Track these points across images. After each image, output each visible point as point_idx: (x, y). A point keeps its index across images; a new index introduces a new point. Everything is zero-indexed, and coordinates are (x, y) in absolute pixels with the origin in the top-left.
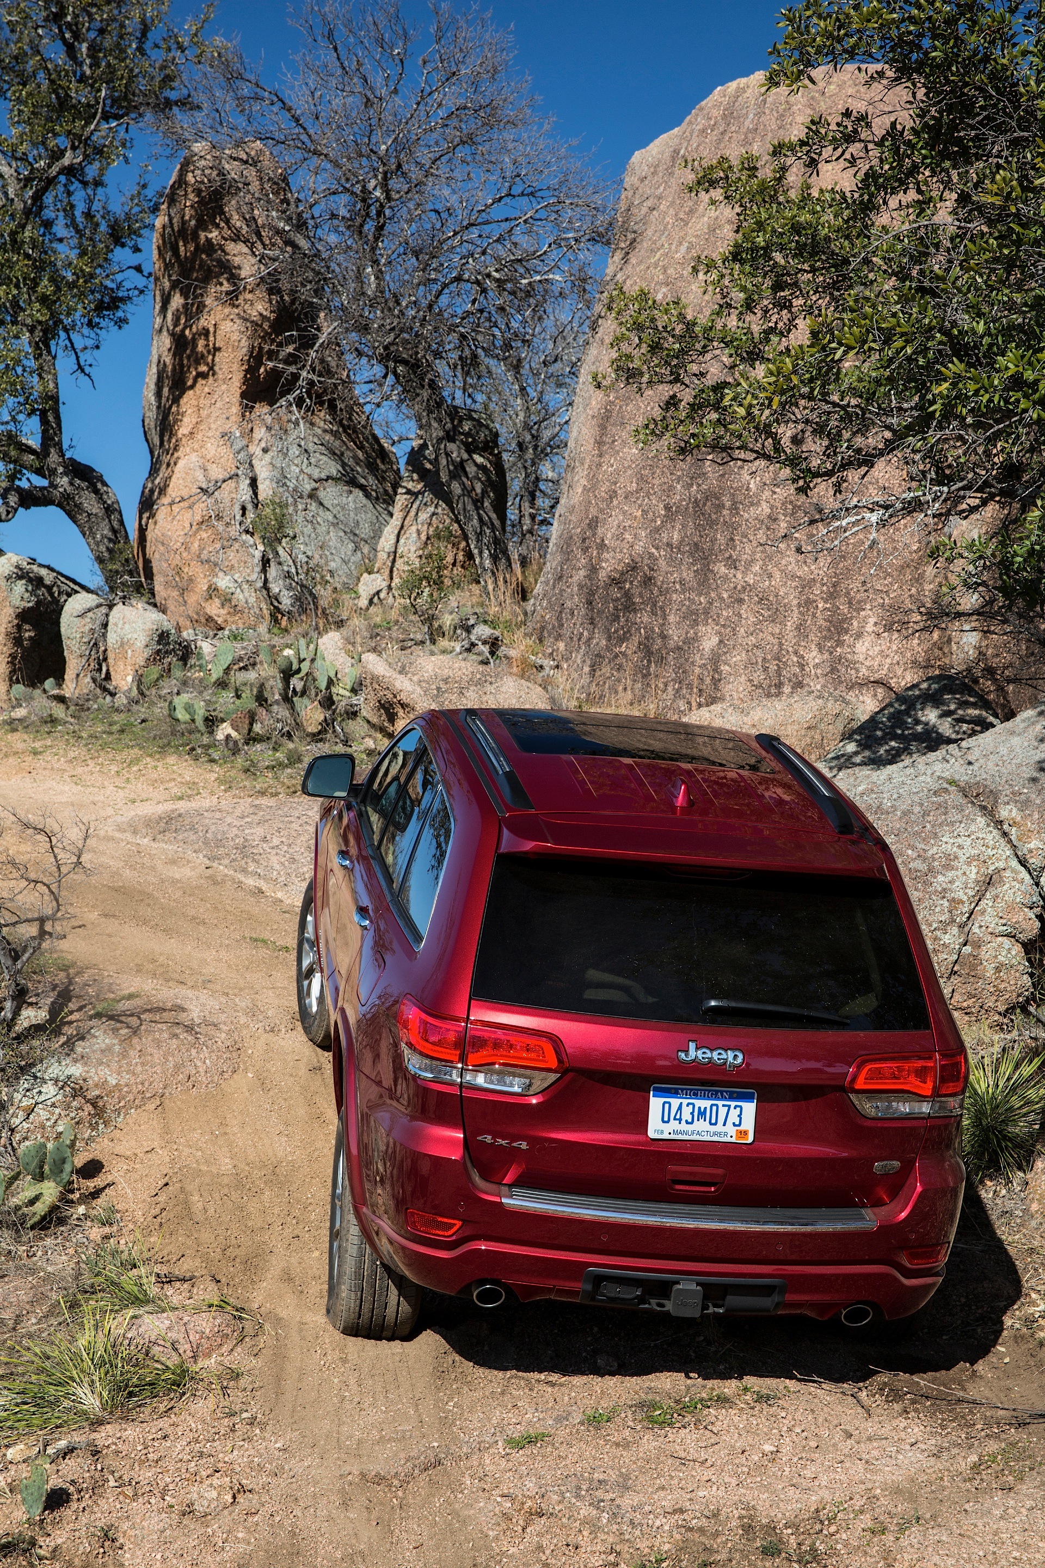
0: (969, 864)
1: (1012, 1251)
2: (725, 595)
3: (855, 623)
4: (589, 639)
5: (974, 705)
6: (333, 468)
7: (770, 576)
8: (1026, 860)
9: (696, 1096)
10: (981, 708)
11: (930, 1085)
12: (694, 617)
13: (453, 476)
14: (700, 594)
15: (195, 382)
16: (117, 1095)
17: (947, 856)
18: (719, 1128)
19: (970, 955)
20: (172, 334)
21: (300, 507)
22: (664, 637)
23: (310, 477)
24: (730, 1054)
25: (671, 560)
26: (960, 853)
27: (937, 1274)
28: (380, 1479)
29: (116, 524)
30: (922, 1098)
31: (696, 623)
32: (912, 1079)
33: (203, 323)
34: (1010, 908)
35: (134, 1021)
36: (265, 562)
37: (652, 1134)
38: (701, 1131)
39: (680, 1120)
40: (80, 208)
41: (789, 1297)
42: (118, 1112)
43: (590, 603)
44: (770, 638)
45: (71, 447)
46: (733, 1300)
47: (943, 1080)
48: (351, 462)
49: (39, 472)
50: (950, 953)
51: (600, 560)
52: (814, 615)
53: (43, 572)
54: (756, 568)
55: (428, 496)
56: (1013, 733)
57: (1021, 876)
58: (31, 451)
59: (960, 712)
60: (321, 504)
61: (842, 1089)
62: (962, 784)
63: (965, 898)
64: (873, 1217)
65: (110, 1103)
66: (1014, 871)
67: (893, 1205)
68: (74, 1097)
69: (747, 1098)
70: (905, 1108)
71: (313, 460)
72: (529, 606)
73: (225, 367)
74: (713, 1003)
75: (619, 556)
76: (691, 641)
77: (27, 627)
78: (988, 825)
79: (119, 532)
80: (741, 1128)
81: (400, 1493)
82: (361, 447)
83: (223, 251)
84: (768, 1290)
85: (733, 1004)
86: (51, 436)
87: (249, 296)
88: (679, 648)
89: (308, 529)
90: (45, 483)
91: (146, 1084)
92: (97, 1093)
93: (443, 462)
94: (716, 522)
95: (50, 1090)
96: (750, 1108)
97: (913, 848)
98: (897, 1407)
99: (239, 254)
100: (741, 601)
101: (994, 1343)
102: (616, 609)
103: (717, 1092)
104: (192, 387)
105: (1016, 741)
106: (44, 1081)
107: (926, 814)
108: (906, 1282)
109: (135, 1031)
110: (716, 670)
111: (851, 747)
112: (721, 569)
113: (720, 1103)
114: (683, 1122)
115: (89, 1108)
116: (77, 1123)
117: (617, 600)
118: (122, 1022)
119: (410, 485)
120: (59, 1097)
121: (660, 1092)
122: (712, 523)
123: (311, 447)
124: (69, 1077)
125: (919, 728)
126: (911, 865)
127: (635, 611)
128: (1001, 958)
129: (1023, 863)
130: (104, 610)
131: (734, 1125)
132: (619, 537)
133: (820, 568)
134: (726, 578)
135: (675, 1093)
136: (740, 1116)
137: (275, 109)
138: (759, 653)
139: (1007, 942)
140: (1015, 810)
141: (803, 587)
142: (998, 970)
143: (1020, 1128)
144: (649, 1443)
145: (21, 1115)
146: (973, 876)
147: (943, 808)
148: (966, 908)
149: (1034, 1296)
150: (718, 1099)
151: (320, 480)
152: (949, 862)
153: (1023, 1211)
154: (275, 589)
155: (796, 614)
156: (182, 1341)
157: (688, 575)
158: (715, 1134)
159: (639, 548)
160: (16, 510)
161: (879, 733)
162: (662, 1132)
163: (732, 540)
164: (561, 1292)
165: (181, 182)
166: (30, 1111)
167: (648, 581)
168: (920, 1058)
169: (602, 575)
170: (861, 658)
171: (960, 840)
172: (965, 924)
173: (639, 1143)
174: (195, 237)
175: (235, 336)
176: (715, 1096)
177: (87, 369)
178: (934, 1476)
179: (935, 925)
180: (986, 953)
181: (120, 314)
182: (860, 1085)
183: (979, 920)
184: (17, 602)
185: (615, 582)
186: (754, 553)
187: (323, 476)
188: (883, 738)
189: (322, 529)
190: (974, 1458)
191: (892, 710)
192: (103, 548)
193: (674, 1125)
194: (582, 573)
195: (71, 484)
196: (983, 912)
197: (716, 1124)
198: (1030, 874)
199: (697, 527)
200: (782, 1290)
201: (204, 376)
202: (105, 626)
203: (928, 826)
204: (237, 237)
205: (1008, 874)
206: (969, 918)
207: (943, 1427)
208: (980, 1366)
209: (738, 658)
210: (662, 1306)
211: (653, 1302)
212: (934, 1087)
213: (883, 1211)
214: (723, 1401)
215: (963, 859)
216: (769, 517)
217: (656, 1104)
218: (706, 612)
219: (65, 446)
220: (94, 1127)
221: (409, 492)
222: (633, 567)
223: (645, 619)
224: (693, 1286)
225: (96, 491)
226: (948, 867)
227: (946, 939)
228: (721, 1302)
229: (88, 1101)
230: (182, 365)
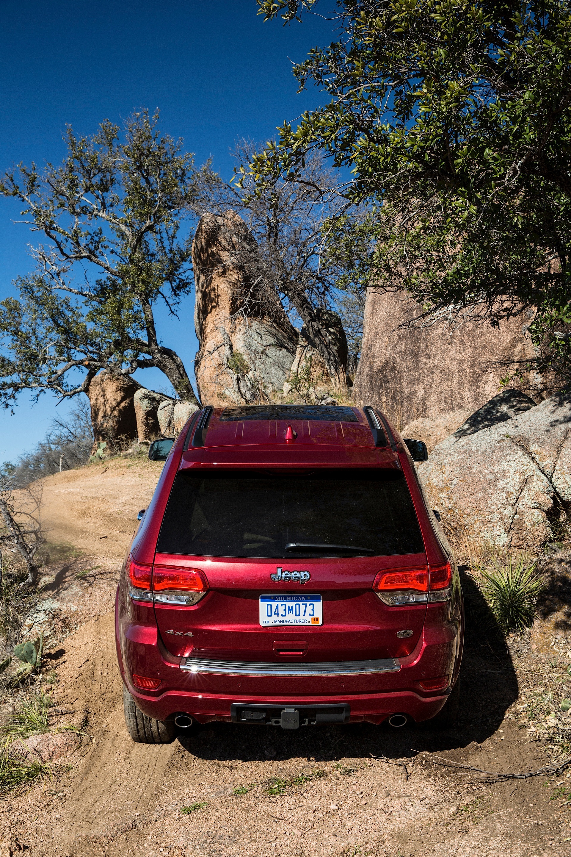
0: (515, 474)
1: (518, 672)
2: (426, 371)
3: (484, 377)
4: (372, 398)
5: (525, 402)
6: (273, 341)
7: (445, 360)
8: (544, 470)
9: (286, 599)
10: (528, 403)
11: (425, 585)
12: (413, 382)
13: (315, 336)
14: (415, 372)
15: (211, 310)
16: (76, 616)
17: (504, 471)
18: (301, 617)
19: (518, 519)
20: (201, 292)
21: (258, 357)
22: (401, 392)
23: (262, 345)
24: (302, 574)
25: (402, 359)
26: (510, 469)
27: (445, 693)
28: (96, 839)
29: (182, 372)
30: (421, 592)
31: (414, 385)
32: (415, 581)
33: (212, 285)
34: (537, 494)
35: (92, 579)
36: (238, 380)
37: (262, 623)
38: (291, 620)
39: (278, 614)
40: (168, 248)
41: (354, 713)
42: (76, 625)
43: (371, 382)
44: (447, 388)
45: (161, 342)
46: (321, 717)
47: (433, 581)
48: (281, 338)
49: (149, 353)
50: (508, 519)
51: (374, 362)
52: (465, 376)
53: (155, 395)
54: (438, 357)
55: (310, 347)
56: (538, 411)
57: (542, 478)
58: (145, 345)
59: (519, 405)
60: (267, 355)
61: (372, 590)
62: (512, 437)
63: (514, 491)
64: (398, 663)
65: (73, 621)
66: (537, 476)
67: (411, 655)
68: (53, 619)
69: (316, 599)
70: (412, 599)
71: (263, 338)
72: (353, 388)
73: (223, 303)
74: (292, 545)
75: (380, 359)
76: (413, 393)
77: (150, 418)
78: (524, 455)
79: (183, 375)
80: (315, 616)
81: (107, 848)
82: (286, 332)
83: (219, 255)
84: (339, 710)
85: (302, 545)
86: (152, 336)
87: (231, 273)
88: (408, 397)
89: (262, 367)
90: (151, 357)
91: (91, 610)
92: (65, 616)
93: (311, 330)
94: (420, 339)
95: (41, 616)
96: (318, 605)
97: (487, 469)
98: (425, 773)
99: (225, 256)
100: (433, 373)
101: (497, 727)
102: (381, 383)
103: (298, 597)
104: (210, 312)
105: (539, 414)
106: (40, 611)
107: (493, 452)
108: (424, 700)
109: (91, 584)
110: (424, 404)
111: (466, 426)
112: (423, 359)
113: (301, 603)
114: (280, 615)
115: (61, 624)
116: (55, 631)
117: (381, 379)
118: (86, 580)
119: (302, 343)
120: (46, 619)
121: (265, 599)
122: (418, 340)
123: (262, 332)
124: (52, 609)
125: (499, 414)
126: (487, 477)
127: (389, 382)
128: (534, 520)
129: (543, 472)
130: (171, 406)
131: (310, 615)
132: (380, 351)
133: (467, 355)
134: (425, 363)
135: (273, 599)
136: (313, 610)
137: (227, 190)
138: (442, 395)
139: (537, 512)
140: (537, 446)
141: (460, 363)
142: (533, 525)
143: (527, 605)
144: (263, 807)
145: (27, 629)
146: (517, 480)
147: (501, 449)
148: (515, 496)
149: (523, 698)
150: (299, 601)
151: (267, 346)
152: (505, 475)
153: (528, 649)
154: (243, 391)
155: (457, 376)
156: (44, 750)
157: (409, 364)
158: (299, 621)
159: (388, 355)
160: (136, 369)
161: (479, 419)
162: (268, 622)
163: (427, 346)
164: (220, 717)
165: (200, 229)
166: (31, 627)
167: (393, 369)
168: (418, 569)
169: (375, 369)
170: (488, 392)
171: (510, 463)
172: (515, 504)
173: (255, 629)
174: (207, 250)
175: (226, 290)
176: (297, 599)
177: (175, 313)
178: (426, 823)
179: (500, 506)
180: (526, 518)
181: (187, 289)
182: (382, 587)
183: (521, 501)
184: (145, 408)
185: (380, 371)
186: (437, 351)
187: (268, 344)
188: (481, 421)
189: (268, 366)
190: (454, 809)
191: (486, 407)
192: (176, 382)
193: (274, 617)
194: (367, 369)
195: (161, 357)
196: (524, 497)
197: (299, 615)
198: (547, 477)
199: (412, 342)
200: (348, 709)
201: (214, 307)
202: (172, 413)
203: (494, 457)
204: (224, 249)
205: (535, 477)
206: (516, 501)
207: (445, 786)
208: (487, 743)
209: (433, 398)
210: (277, 722)
211: (273, 720)
212: (428, 585)
213: (405, 660)
214: (321, 775)
215: (512, 472)
216: (442, 334)
217: (263, 606)
218: (418, 379)
219: (158, 342)
220: (63, 633)
221: (302, 346)
222: (386, 364)
223: (393, 386)
224: (293, 711)
225: (173, 359)
226: (505, 477)
227: (506, 512)
228: (314, 718)
229: (60, 620)
230: (206, 304)
